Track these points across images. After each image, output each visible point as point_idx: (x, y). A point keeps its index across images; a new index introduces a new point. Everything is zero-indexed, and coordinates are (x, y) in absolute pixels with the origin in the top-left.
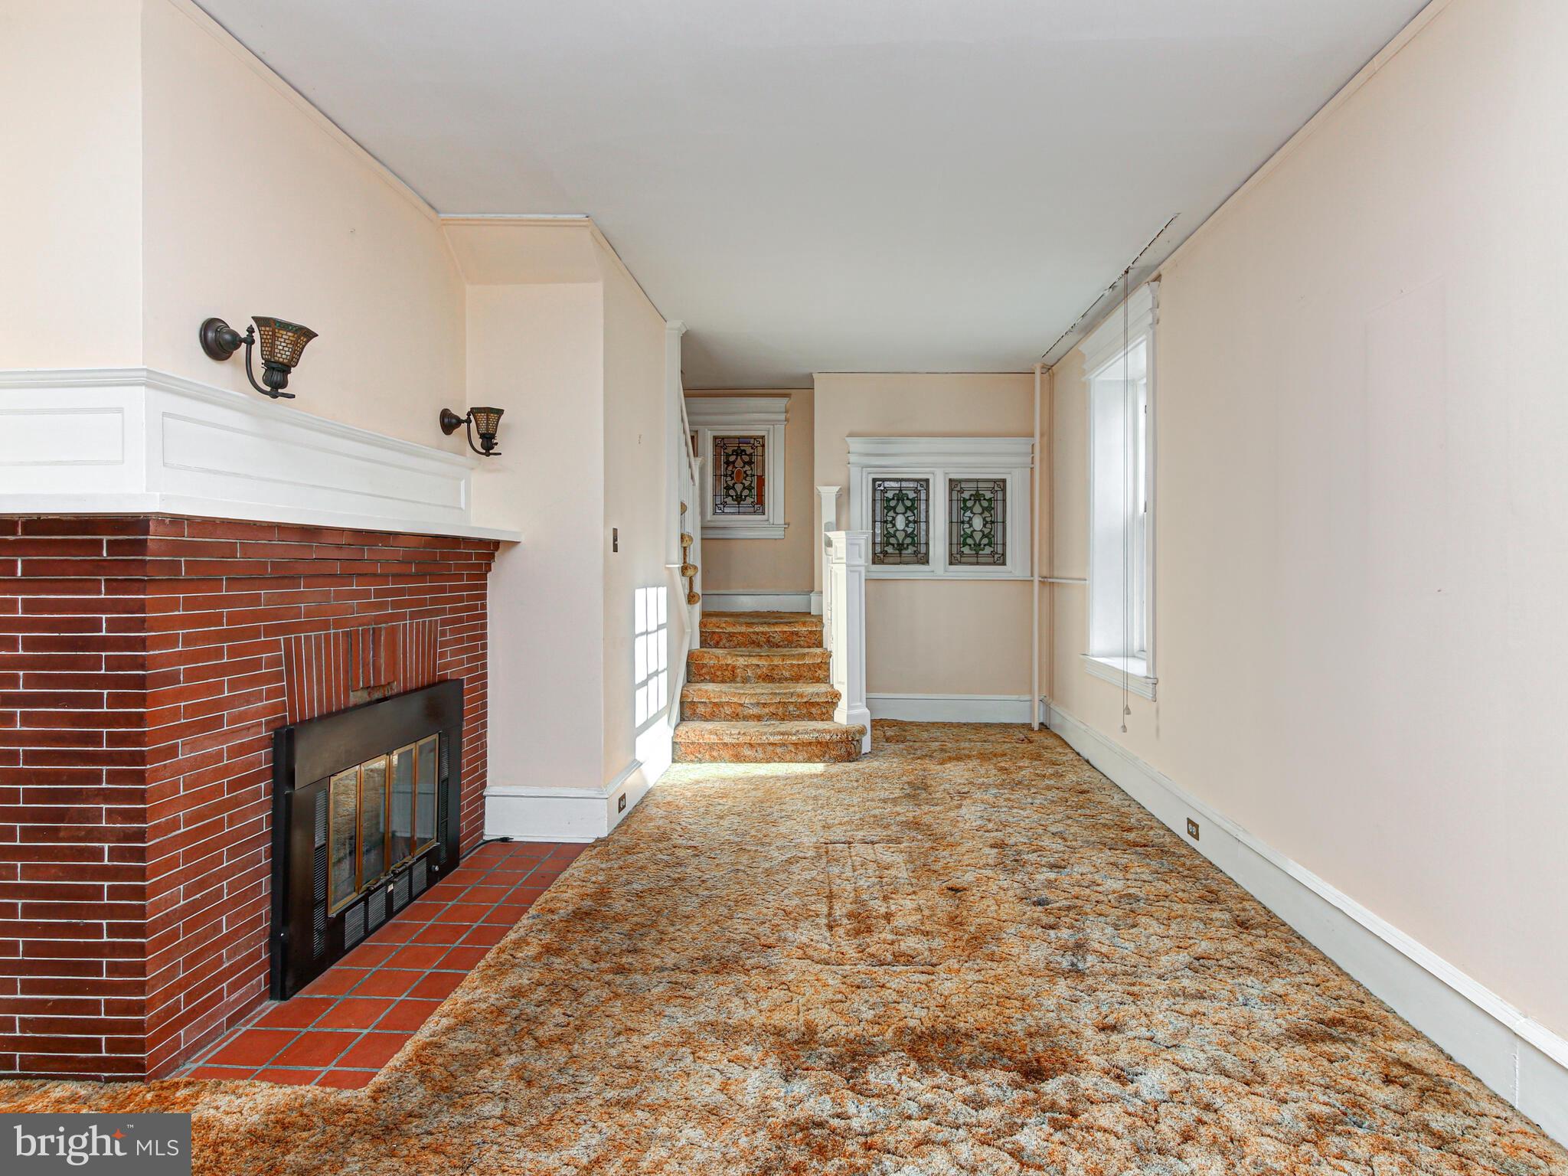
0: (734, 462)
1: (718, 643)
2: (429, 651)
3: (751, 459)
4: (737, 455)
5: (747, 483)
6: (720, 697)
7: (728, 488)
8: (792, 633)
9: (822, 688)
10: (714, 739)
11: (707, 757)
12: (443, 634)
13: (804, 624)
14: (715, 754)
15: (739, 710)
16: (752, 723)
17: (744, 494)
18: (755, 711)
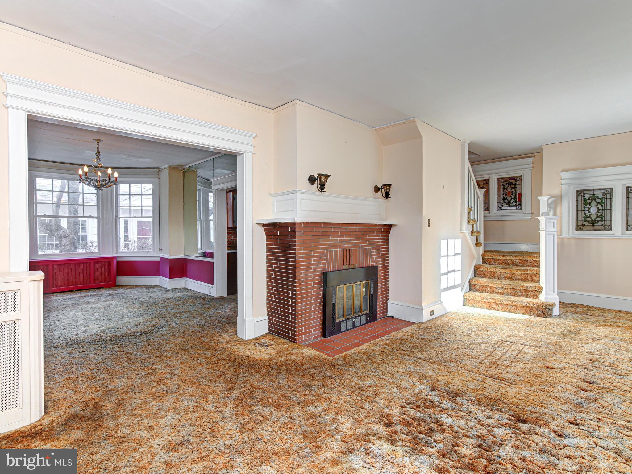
0: (507, 188)
1: (490, 263)
2: (368, 257)
3: (515, 186)
4: (508, 185)
5: (513, 197)
6: (485, 283)
7: (504, 199)
8: (525, 260)
9: (534, 284)
10: (480, 299)
11: (478, 306)
12: (373, 252)
13: (530, 257)
14: (481, 305)
15: (494, 289)
16: (499, 295)
17: (512, 201)
18: (501, 291)
